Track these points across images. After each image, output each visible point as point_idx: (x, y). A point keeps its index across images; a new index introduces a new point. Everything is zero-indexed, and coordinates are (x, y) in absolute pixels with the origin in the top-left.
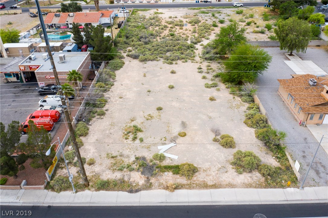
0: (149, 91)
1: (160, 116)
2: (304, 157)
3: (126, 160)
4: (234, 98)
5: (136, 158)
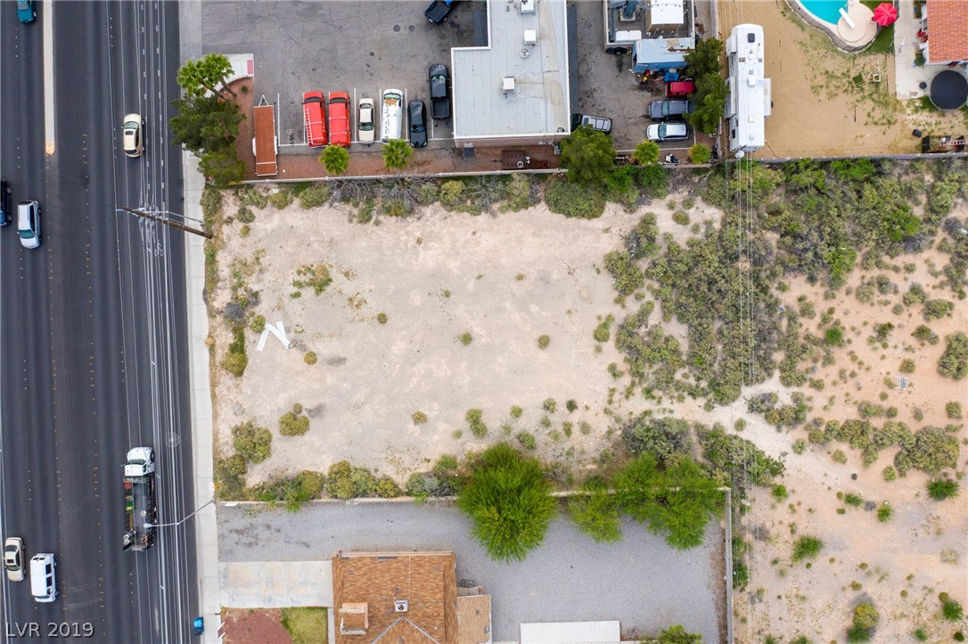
0: (447, 294)
1: (362, 320)
2: (269, 527)
3: (253, 278)
4: (429, 461)
5: (257, 292)
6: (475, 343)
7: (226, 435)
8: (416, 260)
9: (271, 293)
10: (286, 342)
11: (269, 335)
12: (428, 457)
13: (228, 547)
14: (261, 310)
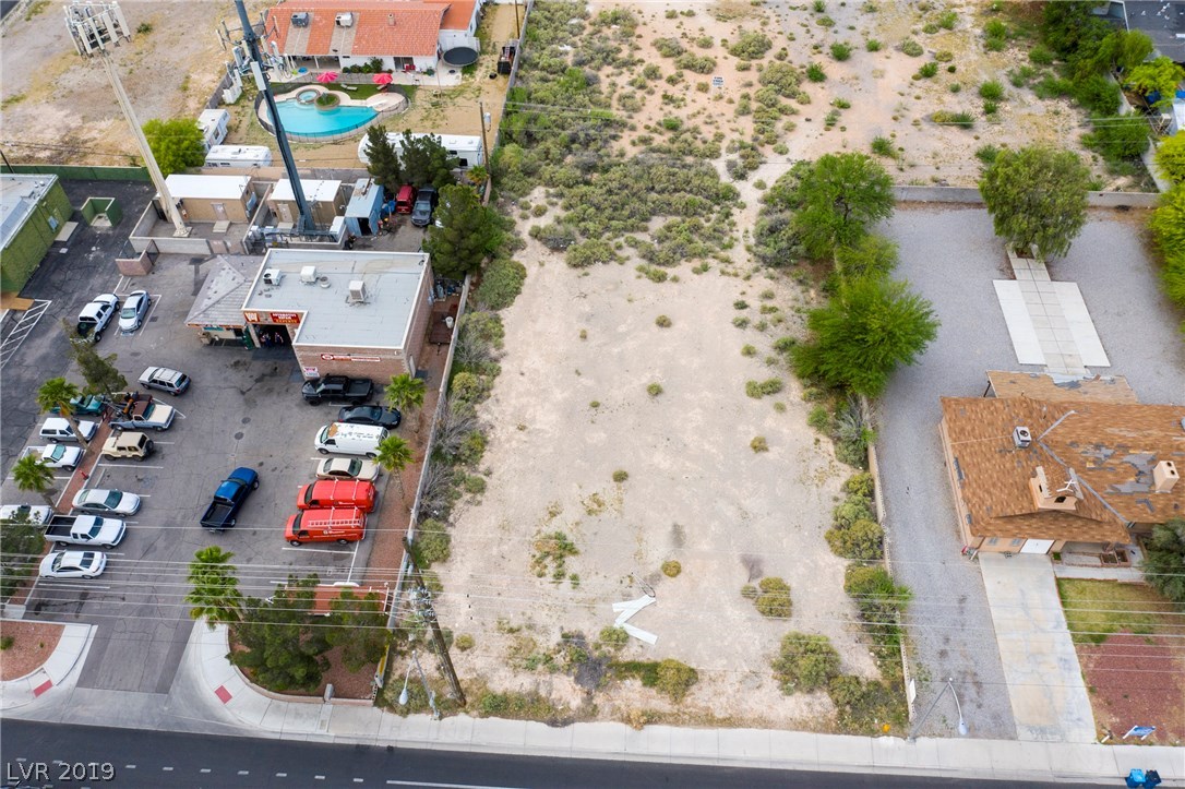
0: (595, 405)
1: (621, 501)
2: (943, 654)
3: (540, 639)
4: (818, 440)
5: (564, 636)
6: (662, 383)
7: (797, 705)
8: (547, 433)
9: (567, 616)
10: (646, 600)
11: (633, 624)
12: (813, 441)
13: (988, 720)
14: (592, 633)
